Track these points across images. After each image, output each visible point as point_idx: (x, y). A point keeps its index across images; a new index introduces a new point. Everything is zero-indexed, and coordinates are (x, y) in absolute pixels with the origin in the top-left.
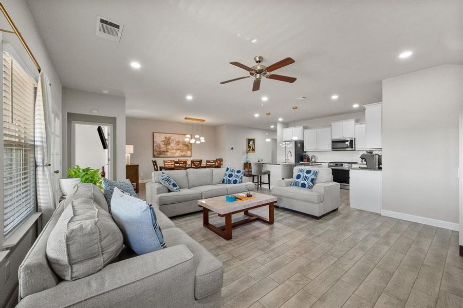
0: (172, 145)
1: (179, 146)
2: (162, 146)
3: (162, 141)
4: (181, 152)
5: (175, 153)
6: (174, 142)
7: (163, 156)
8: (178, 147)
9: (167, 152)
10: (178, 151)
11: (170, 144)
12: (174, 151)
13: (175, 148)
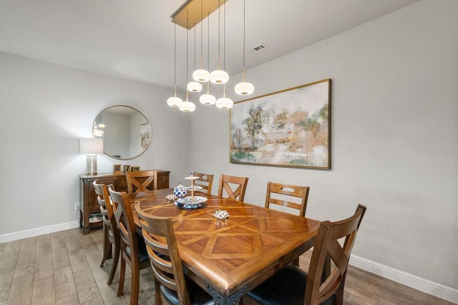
0: (265, 129)
1: (285, 130)
2: (245, 134)
3: (243, 123)
4: (291, 149)
5: (273, 154)
6: (271, 120)
7: (245, 160)
8: (282, 134)
9: (255, 149)
10: (282, 147)
11: (260, 127)
12: (269, 148)
13: (273, 138)
